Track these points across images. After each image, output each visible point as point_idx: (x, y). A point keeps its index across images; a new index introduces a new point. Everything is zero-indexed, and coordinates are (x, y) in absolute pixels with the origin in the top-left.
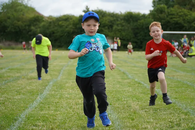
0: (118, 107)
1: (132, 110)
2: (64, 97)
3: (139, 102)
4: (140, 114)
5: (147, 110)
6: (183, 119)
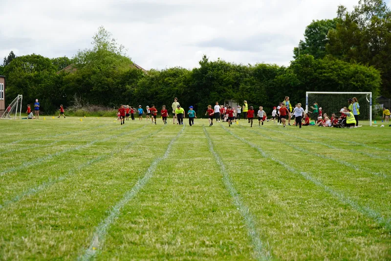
0: (249, 197)
1: (269, 201)
2: (173, 183)
3: (278, 191)
4: (280, 206)
5: (289, 201)
6: (342, 215)
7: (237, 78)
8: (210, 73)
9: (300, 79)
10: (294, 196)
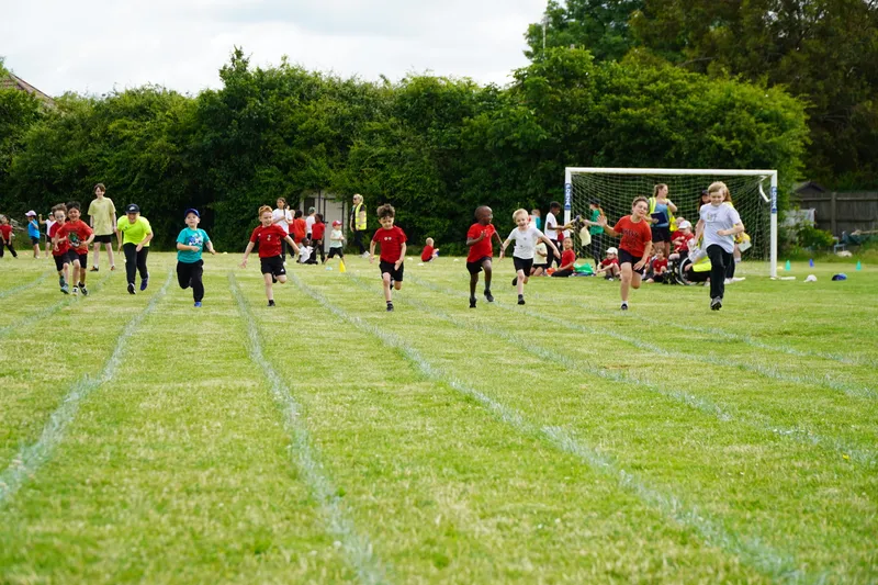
0: (375, 507)
1: (438, 521)
2: (131, 459)
3: (468, 487)
4: (473, 537)
5: (504, 520)
6: (671, 563)
7: (340, 121)
8: (253, 103)
9: (546, 127)
10: (520, 505)
